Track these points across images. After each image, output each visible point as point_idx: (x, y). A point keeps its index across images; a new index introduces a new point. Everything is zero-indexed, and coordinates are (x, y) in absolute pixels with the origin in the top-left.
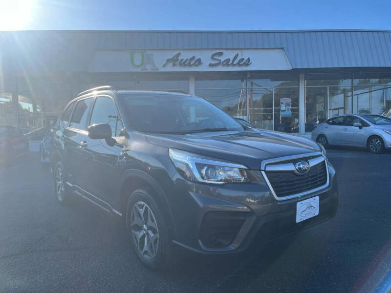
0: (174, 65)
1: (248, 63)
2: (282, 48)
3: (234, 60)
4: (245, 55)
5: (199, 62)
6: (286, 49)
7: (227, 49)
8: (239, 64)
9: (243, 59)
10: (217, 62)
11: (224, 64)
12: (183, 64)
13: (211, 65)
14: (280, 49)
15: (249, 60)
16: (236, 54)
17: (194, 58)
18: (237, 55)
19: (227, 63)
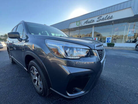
0: (86, 23)
1: (112, 17)
2: (131, 7)
5: (94, 21)
6: (132, 7)
7: (104, 14)
8: (108, 19)
9: (109, 17)
10: (99, 20)
12: (89, 22)
13: (97, 21)
14: (129, 8)
16: (107, 15)
17: (92, 20)
19: (103, 19)
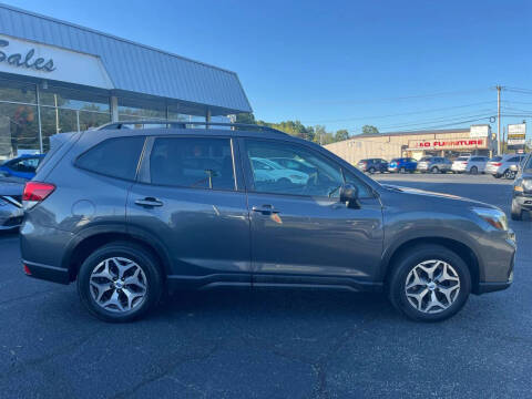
2: (98, 56)
3: (27, 59)
4: (46, 54)
6: (103, 59)
7: (14, 37)
9: (41, 60)
11: (12, 60)
14: (94, 56)
15: (51, 62)
16: (30, 49)
18: (33, 51)
